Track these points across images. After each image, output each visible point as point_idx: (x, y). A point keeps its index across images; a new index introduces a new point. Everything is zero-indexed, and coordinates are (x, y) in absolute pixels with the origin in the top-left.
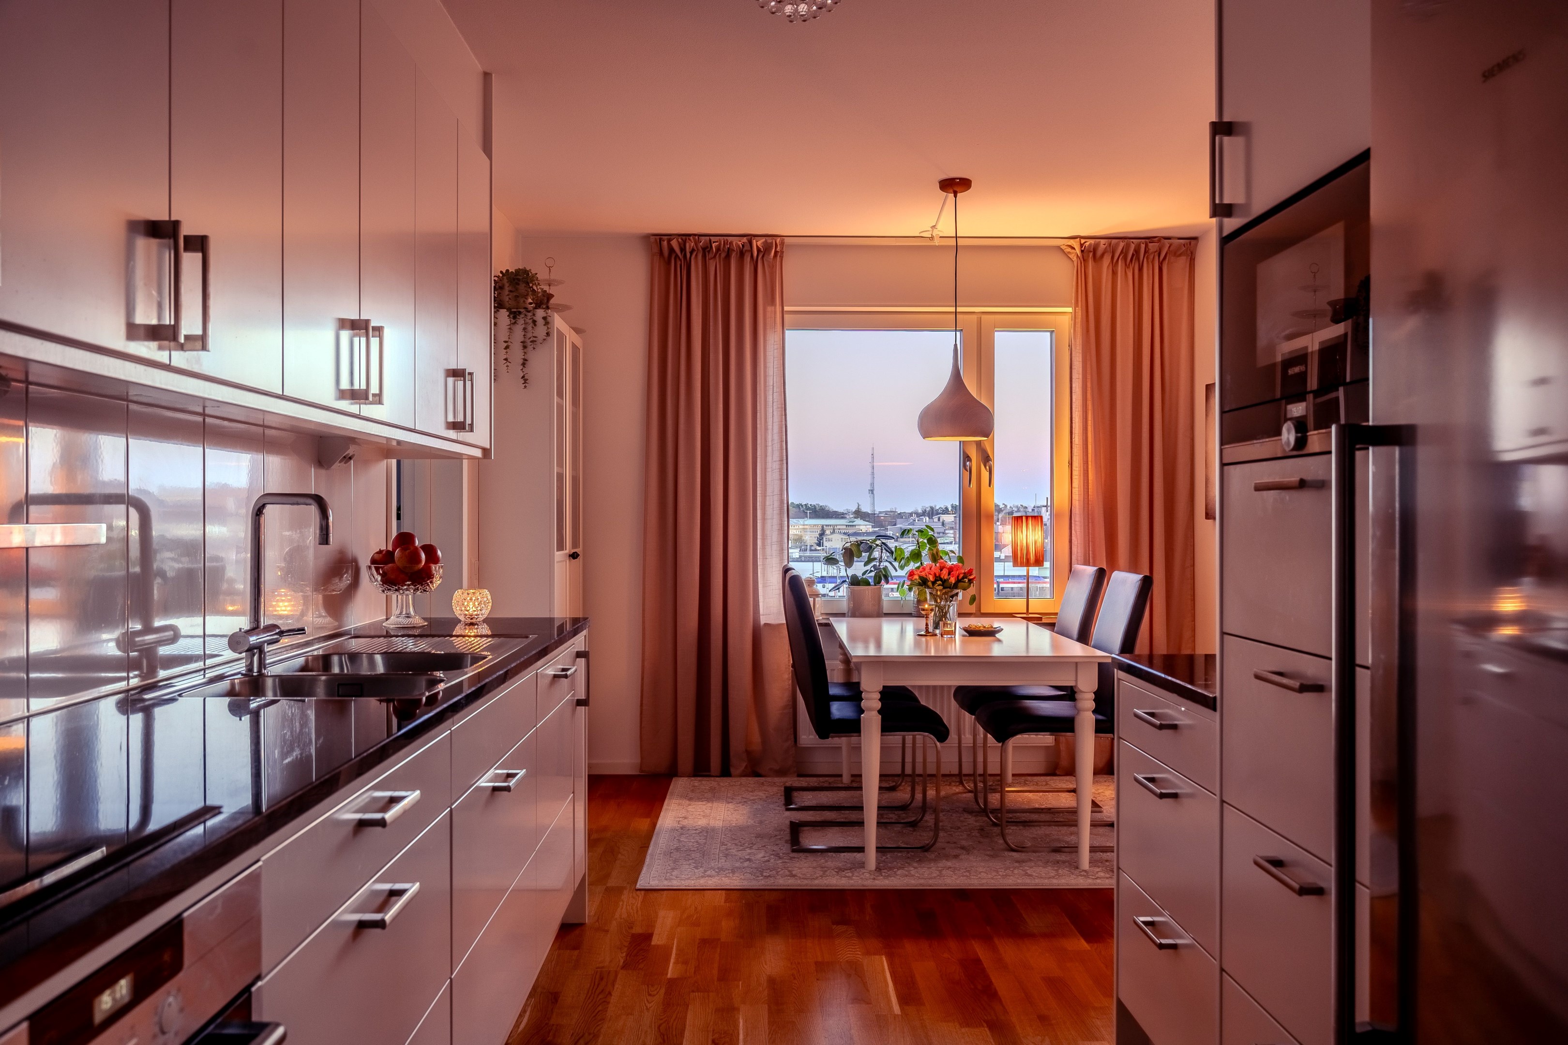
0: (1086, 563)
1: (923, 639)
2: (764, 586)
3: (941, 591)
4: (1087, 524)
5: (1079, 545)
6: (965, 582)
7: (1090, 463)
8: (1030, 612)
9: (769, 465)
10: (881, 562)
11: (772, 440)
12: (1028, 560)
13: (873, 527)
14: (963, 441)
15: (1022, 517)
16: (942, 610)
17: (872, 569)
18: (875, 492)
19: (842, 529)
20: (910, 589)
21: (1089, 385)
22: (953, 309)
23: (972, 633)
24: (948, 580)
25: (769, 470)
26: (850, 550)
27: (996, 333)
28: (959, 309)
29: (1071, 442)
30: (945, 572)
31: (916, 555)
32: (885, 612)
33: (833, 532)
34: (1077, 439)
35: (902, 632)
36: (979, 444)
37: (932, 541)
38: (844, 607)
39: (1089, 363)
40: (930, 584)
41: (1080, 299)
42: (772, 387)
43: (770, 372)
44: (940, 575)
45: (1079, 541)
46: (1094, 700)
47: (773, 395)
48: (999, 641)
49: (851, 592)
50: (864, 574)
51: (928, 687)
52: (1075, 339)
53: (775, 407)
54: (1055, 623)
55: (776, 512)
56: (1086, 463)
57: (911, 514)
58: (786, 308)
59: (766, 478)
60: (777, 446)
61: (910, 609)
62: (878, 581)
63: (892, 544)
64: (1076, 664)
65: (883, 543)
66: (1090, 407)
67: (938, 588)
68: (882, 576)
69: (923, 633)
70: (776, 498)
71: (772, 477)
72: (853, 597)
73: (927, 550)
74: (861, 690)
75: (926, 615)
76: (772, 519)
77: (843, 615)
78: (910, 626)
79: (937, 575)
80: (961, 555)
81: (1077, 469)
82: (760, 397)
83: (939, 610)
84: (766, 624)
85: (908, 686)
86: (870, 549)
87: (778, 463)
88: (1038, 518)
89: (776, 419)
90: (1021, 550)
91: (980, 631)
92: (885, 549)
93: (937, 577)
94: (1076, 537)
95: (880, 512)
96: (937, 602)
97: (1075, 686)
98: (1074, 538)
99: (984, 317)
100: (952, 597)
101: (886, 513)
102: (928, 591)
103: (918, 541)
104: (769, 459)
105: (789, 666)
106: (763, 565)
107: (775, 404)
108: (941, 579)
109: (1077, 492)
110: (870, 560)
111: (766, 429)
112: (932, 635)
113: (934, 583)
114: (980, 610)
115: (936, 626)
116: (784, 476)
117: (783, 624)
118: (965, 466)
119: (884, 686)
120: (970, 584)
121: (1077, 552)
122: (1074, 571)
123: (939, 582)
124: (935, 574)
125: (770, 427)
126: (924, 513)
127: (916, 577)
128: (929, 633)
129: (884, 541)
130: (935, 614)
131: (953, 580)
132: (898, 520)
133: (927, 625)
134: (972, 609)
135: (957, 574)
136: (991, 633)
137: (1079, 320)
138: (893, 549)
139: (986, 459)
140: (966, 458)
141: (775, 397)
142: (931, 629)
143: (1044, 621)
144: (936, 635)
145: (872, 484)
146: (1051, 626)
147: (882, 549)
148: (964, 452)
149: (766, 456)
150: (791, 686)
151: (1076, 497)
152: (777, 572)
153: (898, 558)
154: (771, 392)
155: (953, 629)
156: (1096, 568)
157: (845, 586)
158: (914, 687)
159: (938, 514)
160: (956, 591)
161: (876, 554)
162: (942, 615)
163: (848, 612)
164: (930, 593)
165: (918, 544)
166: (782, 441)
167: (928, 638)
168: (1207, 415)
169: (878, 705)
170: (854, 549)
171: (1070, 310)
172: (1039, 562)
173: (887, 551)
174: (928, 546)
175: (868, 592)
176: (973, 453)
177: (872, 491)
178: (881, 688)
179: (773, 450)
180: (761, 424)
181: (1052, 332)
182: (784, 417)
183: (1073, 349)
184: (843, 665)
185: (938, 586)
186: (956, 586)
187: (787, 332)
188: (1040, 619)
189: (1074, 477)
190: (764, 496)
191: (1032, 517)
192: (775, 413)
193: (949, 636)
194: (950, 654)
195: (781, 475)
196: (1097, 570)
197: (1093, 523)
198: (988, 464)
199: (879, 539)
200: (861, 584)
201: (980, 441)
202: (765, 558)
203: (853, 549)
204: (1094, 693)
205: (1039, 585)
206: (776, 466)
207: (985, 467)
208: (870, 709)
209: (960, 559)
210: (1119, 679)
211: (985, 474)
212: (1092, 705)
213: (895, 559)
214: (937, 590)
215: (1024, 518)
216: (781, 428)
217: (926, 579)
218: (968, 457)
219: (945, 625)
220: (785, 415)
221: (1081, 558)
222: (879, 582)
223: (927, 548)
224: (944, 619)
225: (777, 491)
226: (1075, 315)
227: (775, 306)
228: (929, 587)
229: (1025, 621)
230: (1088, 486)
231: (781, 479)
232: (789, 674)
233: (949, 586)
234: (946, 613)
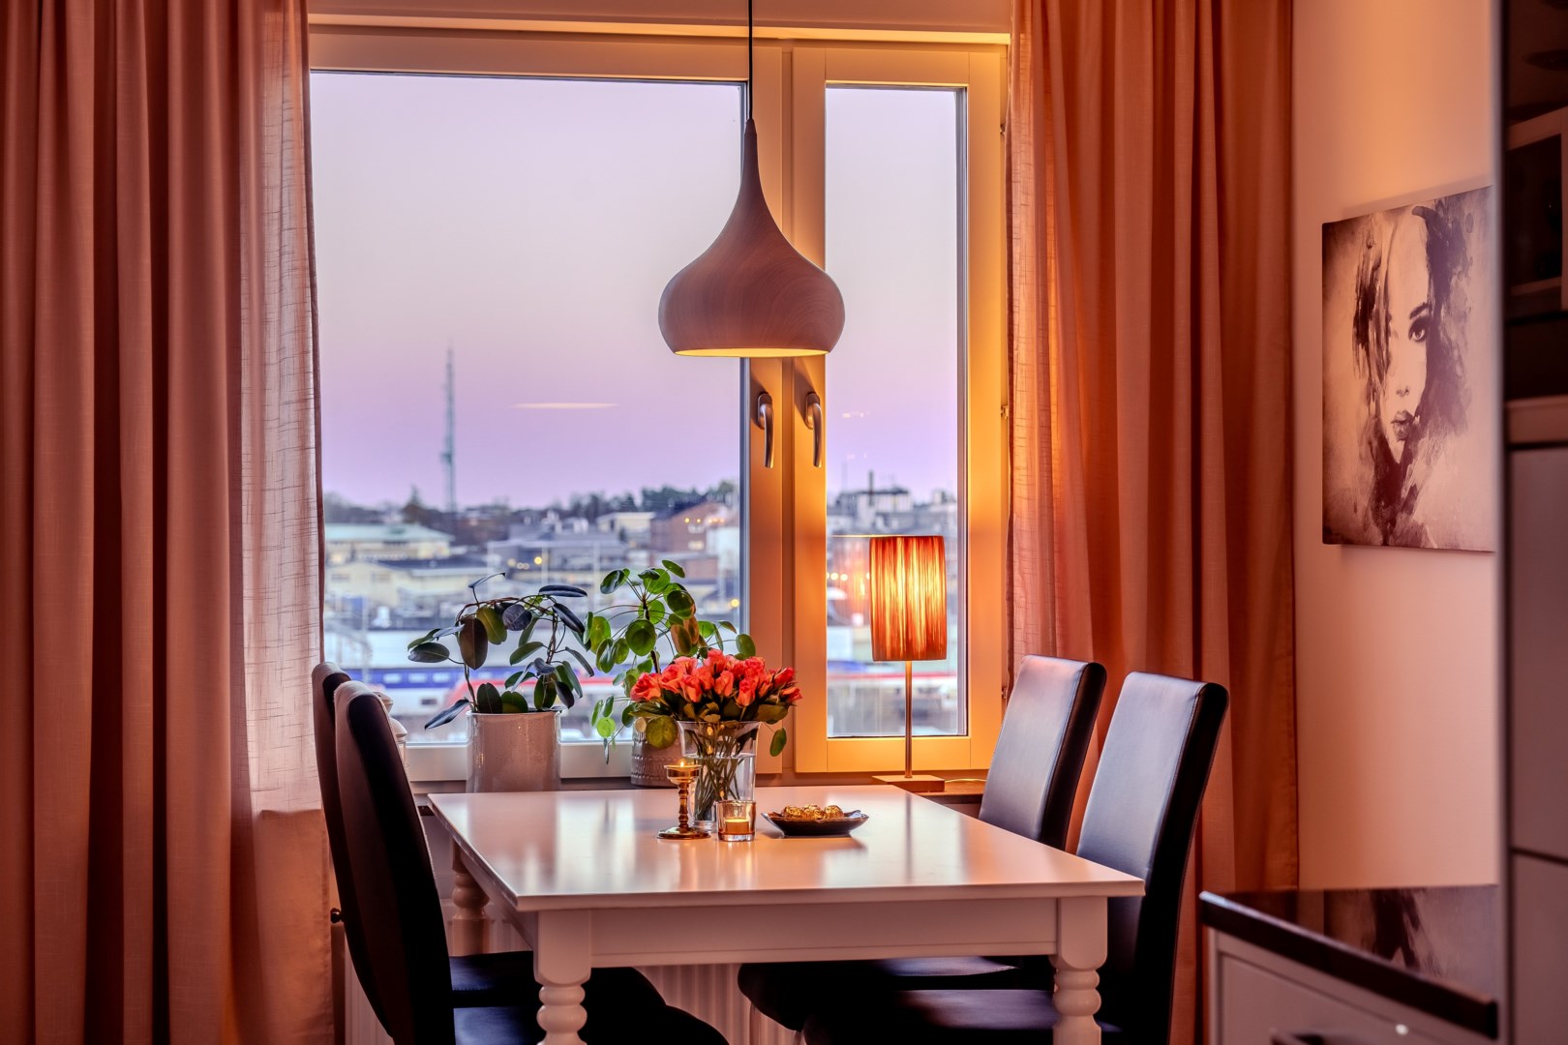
0: (1049, 651)
1: (675, 845)
2: (262, 718)
3: (714, 725)
4: (1047, 555)
5: (1029, 606)
6: (773, 703)
7: (1054, 409)
8: (914, 768)
9: (272, 411)
10: (554, 652)
11: (280, 350)
12: (909, 643)
13: (453, 544)
14: (751, 359)
15: (895, 539)
16: (718, 773)
17: (534, 670)
18: (456, 459)
19: (375, 550)
20: (626, 719)
21: (1051, 220)
22: (742, 31)
23: (794, 827)
24: (733, 698)
25: (272, 424)
26: (478, 623)
27: (828, 92)
28: (760, 32)
29: (1011, 359)
30: (726, 681)
31: (641, 635)
32: (563, 775)
33: (352, 558)
34: (1024, 352)
35: (607, 827)
36: (788, 364)
37: (680, 601)
38: (463, 767)
39: (1050, 168)
40: (689, 709)
41: (1028, 14)
42: (277, 216)
43: (272, 178)
44: (713, 689)
45: (1029, 597)
46: (1098, 988)
47: (280, 234)
48: (858, 846)
49: (480, 729)
50: (510, 682)
51: (687, 969)
52: (1018, 108)
53: (286, 266)
54: (980, 796)
55: (291, 530)
56: (1045, 408)
57: (543, 514)
58: (313, 18)
59: (263, 446)
60: (291, 365)
61: (627, 766)
62: (545, 700)
63: (579, 608)
64: (1056, 902)
65: (557, 605)
66: (1053, 274)
67: (710, 718)
68: (557, 686)
69: (673, 830)
70: (291, 495)
71: (280, 442)
72: (484, 741)
73: (664, 621)
74: (537, 979)
75: (682, 785)
76: (281, 547)
77: (457, 786)
78: (625, 811)
79: (707, 686)
80: (747, 632)
81: (1024, 423)
82: (249, 240)
83: (709, 774)
84: (265, 814)
85: (641, 967)
86: (526, 621)
87: (294, 407)
88: (932, 543)
89: (290, 296)
90: (894, 618)
91: (814, 822)
92: (563, 620)
93: (706, 692)
94: (1024, 586)
95: (470, 510)
96: (706, 754)
97: (1055, 956)
98: (1018, 590)
99: (798, 50)
100: (742, 741)
101: (483, 509)
102: (682, 726)
103: (644, 601)
104: (272, 396)
105: (325, 917)
106: (258, 663)
107: (286, 258)
108: (716, 698)
109: (1024, 478)
110: (526, 648)
111: (263, 321)
112: (697, 836)
113: (698, 707)
114: (793, 767)
115: (703, 815)
116: (310, 442)
117: (317, 811)
118: (755, 415)
119: (594, 970)
120: (786, 707)
121: (1026, 624)
122: (1024, 673)
123: (712, 705)
124: (701, 684)
125: (273, 316)
126: (576, 511)
127: (655, 692)
128: (689, 829)
129: (560, 600)
130: (701, 785)
131: (745, 699)
132: (515, 529)
133: (683, 810)
134: (776, 765)
135: (755, 684)
136: (837, 828)
137: (1027, 64)
138: (585, 622)
139: (808, 398)
140: (759, 395)
141: (285, 241)
142: (691, 823)
143: (949, 791)
144: (705, 835)
145: (450, 440)
146: (970, 803)
147: (554, 621)
148: (754, 382)
149: (263, 389)
150: (330, 968)
151: (1021, 490)
152: (295, 682)
153: (594, 642)
154: (275, 228)
155: (748, 819)
156: (1081, 665)
157: (467, 711)
158: (652, 969)
159: (608, 510)
160: (750, 726)
161: (541, 635)
162: (717, 788)
163: (473, 777)
164: (689, 732)
165: (645, 607)
166: (304, 353)
167: (687, 843)
168: (1326, 297)
169: (580, 1017)
170: (487, 621)
171: (1005, 38)
172: (934, 649)
173: (566, 623)
174: (669, 611)
175: (523, 727)
176: (776, 386)
177: (449, 457)
178: (586, 975)
179: (281, 376)
180: (250, 308)
181: (960, 91)
182: (309, 291)
183: (1013, 134)
184: (464, 910)
185: (710, 713)
186: (751, 713)
187: (313, 77)
188: (940, 786)
189: (1017, 443)
190: (260, 490)
191: (918, 538)
192: (287, 282)
193: (740, 837)
194: (739, 888)
195: (303, 437)
196: (1084, 670)
197: (1060, 552)
198: (810, 410)
199: (549, 597)
200: (505, 707)
201: (792, 358)
202: (261, 646)
203: (484, 622)
204: (1099, 971)
205: (854, 684)
206: (290, 413)
207: (805, 418)
208: (560, 1029)
209: (747, 644)
210: (1221, 955)
211: (804, 435)
212: (1093, 1000)
213: (588, 646)
214: (706, 725)
215: (900, 544)
216: (302, 319)
217: (680, 696)
218: (763, 392)
219: (728, 809)
220: (313, 286)
221: (1035, 639)
222: (549, 702)
223: (667, 616)
224: (722, 794)
225: (292, 477)
226: (1016, 54)
227: (285, 11)
228: (685, 718)
229: (903, 792)
230: (1050, 464)
231: (304, 448)
232: (326, 937)
233: (735, 712)
234: (727, 780)
